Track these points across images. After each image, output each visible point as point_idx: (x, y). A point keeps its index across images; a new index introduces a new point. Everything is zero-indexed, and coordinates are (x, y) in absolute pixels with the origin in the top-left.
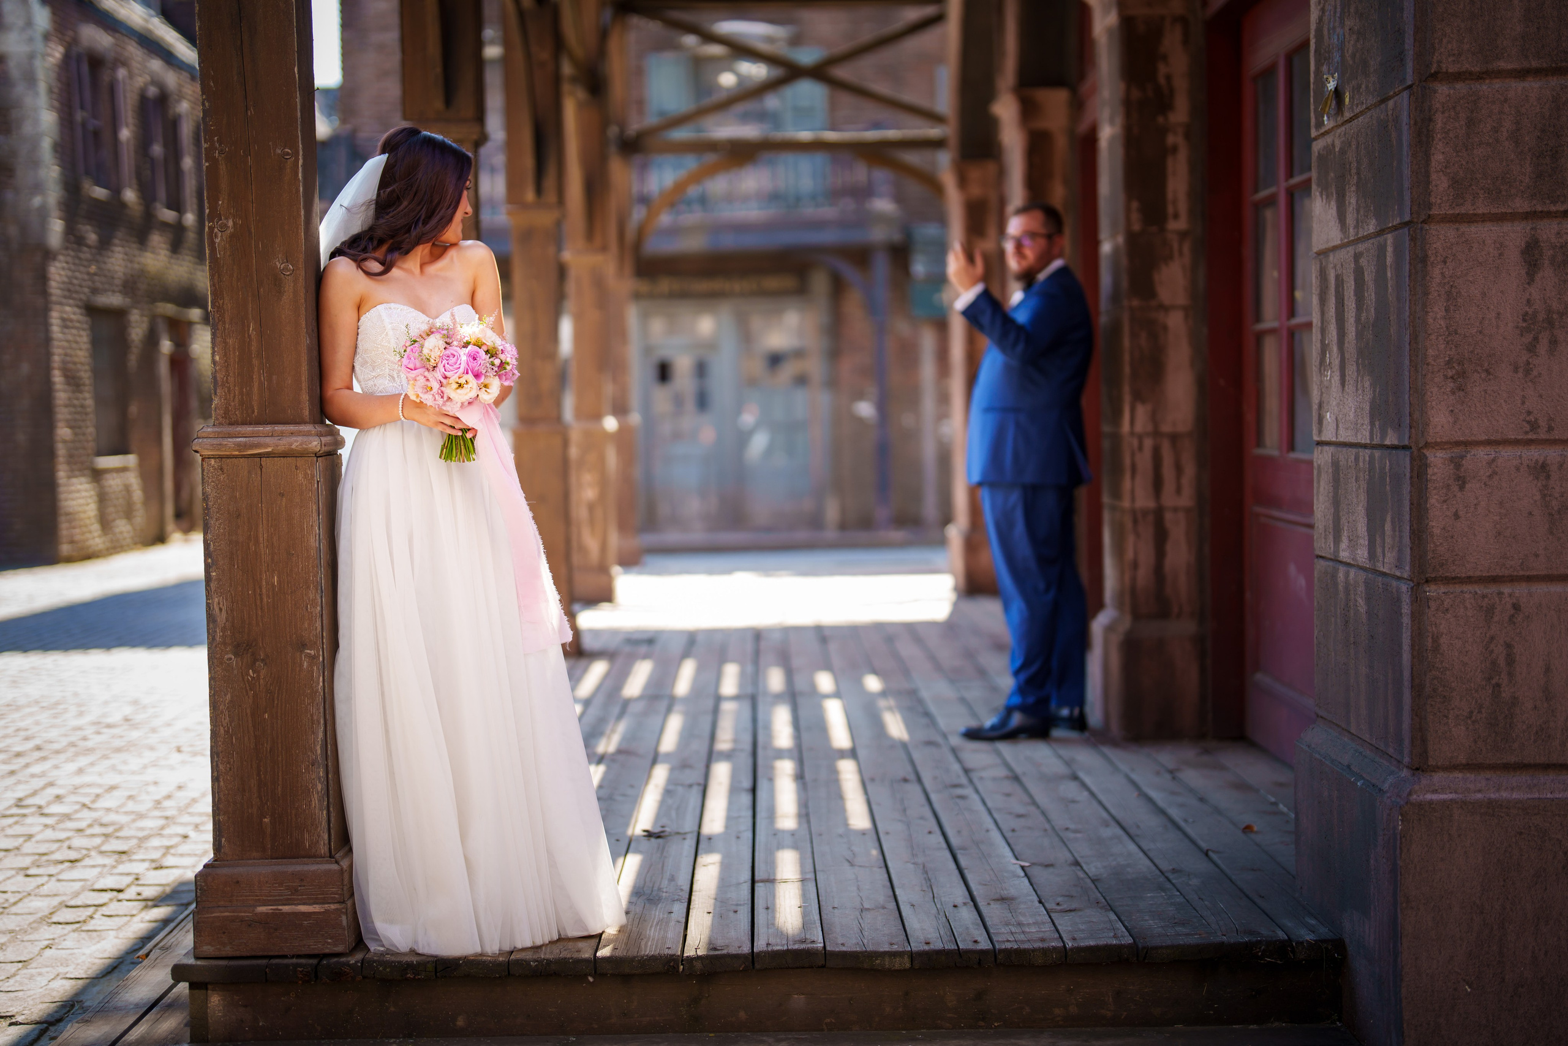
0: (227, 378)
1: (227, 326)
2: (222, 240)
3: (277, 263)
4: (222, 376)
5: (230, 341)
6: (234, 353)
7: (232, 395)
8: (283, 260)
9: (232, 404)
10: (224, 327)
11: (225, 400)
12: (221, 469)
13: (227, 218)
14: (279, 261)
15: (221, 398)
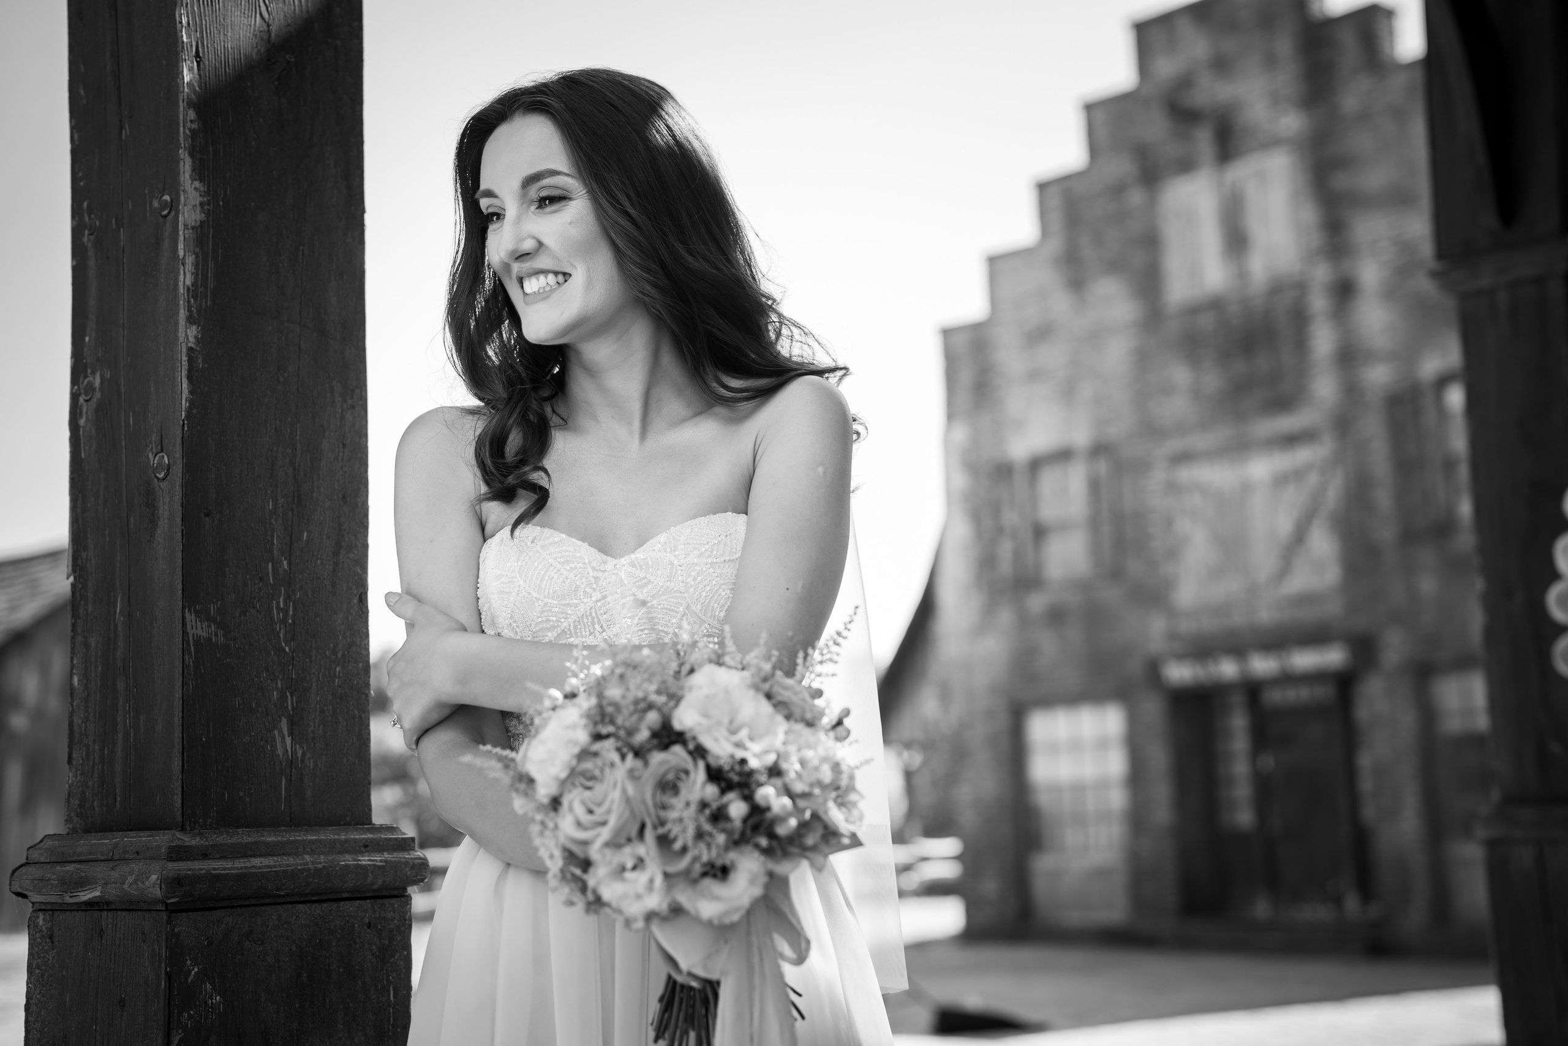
0: (86, 726)
1: (90, 608)
2: (87, 420)
3: (150, 455)
4: (80, 722)
5: (93, 641)
6: (97, 667)
7: (91, 764)
8: (157, 447)
9: (90, 784)
10: (87, 610)
11: (81, 774)
12: (51, 937)
13: (93, 373)
14: (152, 449)
15: (77, 770)
